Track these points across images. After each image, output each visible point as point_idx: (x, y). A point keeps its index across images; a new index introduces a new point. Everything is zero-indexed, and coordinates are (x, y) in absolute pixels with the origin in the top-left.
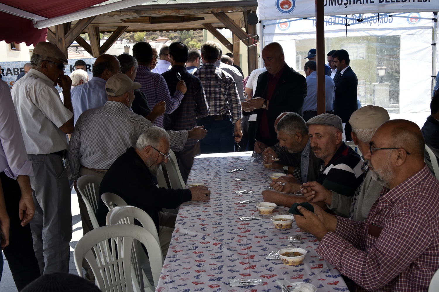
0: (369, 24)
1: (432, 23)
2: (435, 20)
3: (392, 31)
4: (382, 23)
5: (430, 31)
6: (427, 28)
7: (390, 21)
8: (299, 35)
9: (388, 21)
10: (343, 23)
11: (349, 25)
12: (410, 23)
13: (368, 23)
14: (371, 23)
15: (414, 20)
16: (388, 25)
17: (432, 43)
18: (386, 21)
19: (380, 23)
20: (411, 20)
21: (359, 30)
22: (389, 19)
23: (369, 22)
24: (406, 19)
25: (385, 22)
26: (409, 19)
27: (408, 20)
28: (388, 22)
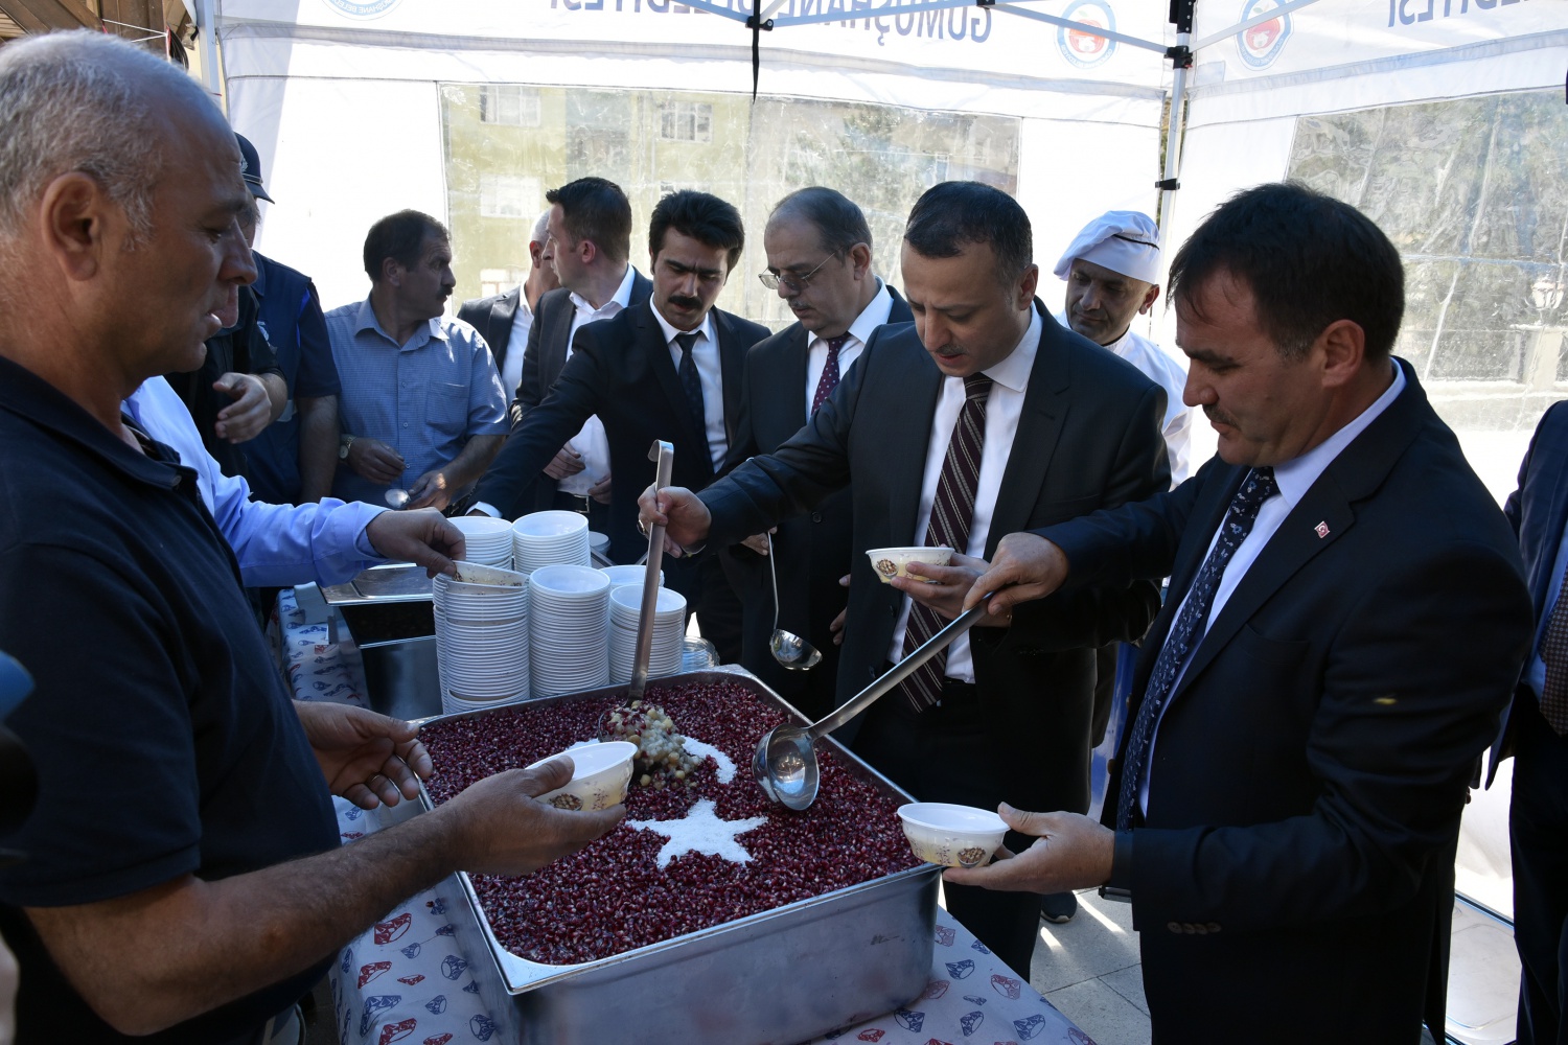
0: (874, 32)
1: (1163, 73)
2: (1181, 57)
3: (984, 87)
4: (941, 36)
5: (1153, 111)
6: (1142, 97)
7: (980, 30)
8: (464, 55)
9: (969, 31)
10: (736, 8)
11: (768, 27)
12: (1069, 56)
13: (867, 26)
14: (884, 29)
15: (1087, 41)
16: (964, 54)
17: (1157, 178)
18: (957, 30)
19: (930, 35)
20: (1075, 43)
21: (821, 61)
22: (976, 21)
23: (872, 20)
24: (1054, 28)
25: (954, 36)
26: (1067, 31)
27: (1061, 41)
28: (968, 37)
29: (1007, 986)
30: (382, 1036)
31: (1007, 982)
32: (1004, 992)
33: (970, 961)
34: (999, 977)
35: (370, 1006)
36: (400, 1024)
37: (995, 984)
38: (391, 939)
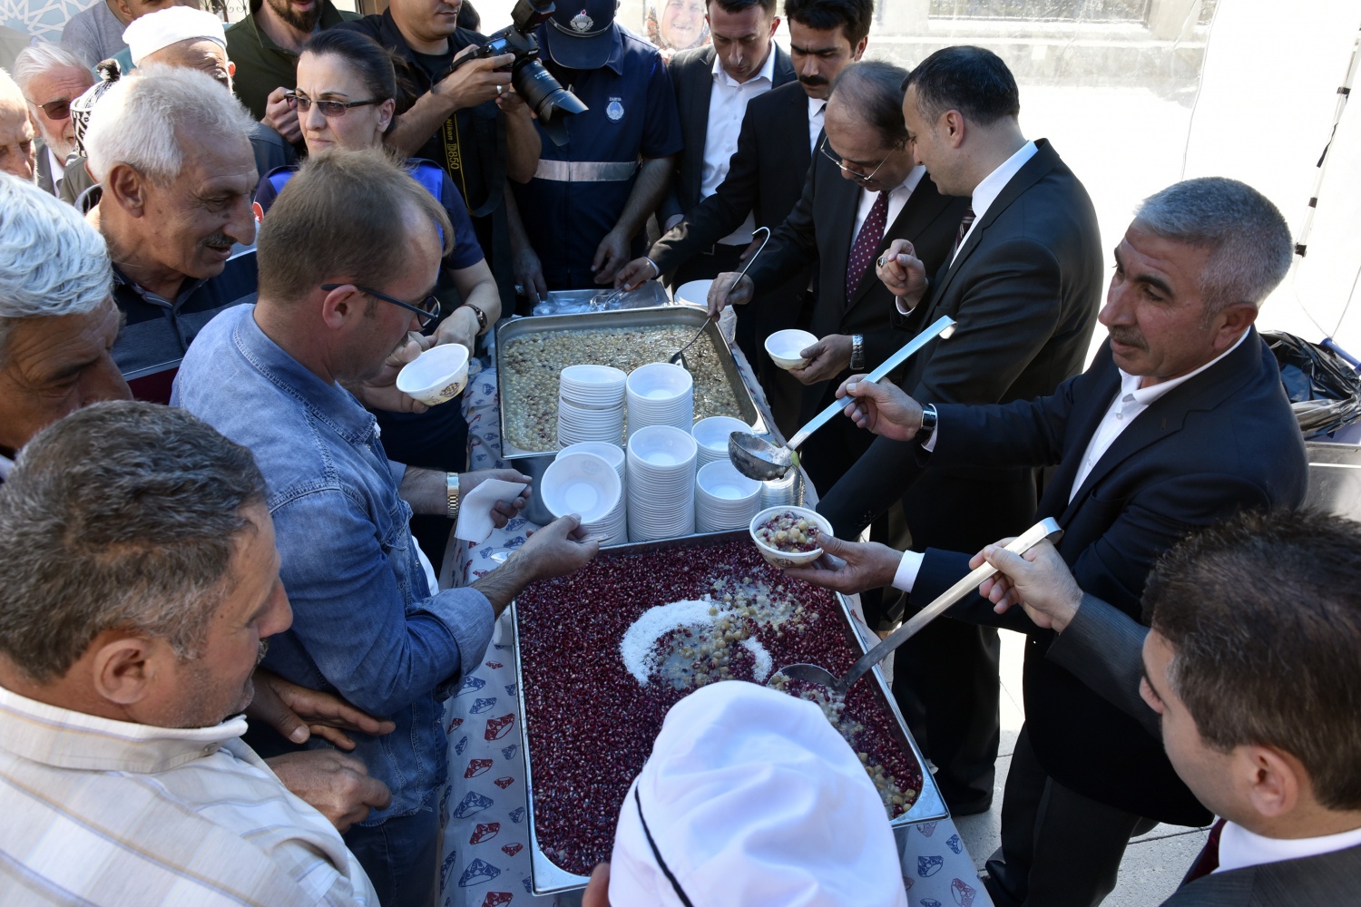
29: (963, 893)
30: (474, 834)
31: (964, 889)
32: (959, 898)
33: (940, 858)
34: (959, 881)
35: (470, 800)
36: (489, 825)
37: (954, 888)
38: (497, 737)
